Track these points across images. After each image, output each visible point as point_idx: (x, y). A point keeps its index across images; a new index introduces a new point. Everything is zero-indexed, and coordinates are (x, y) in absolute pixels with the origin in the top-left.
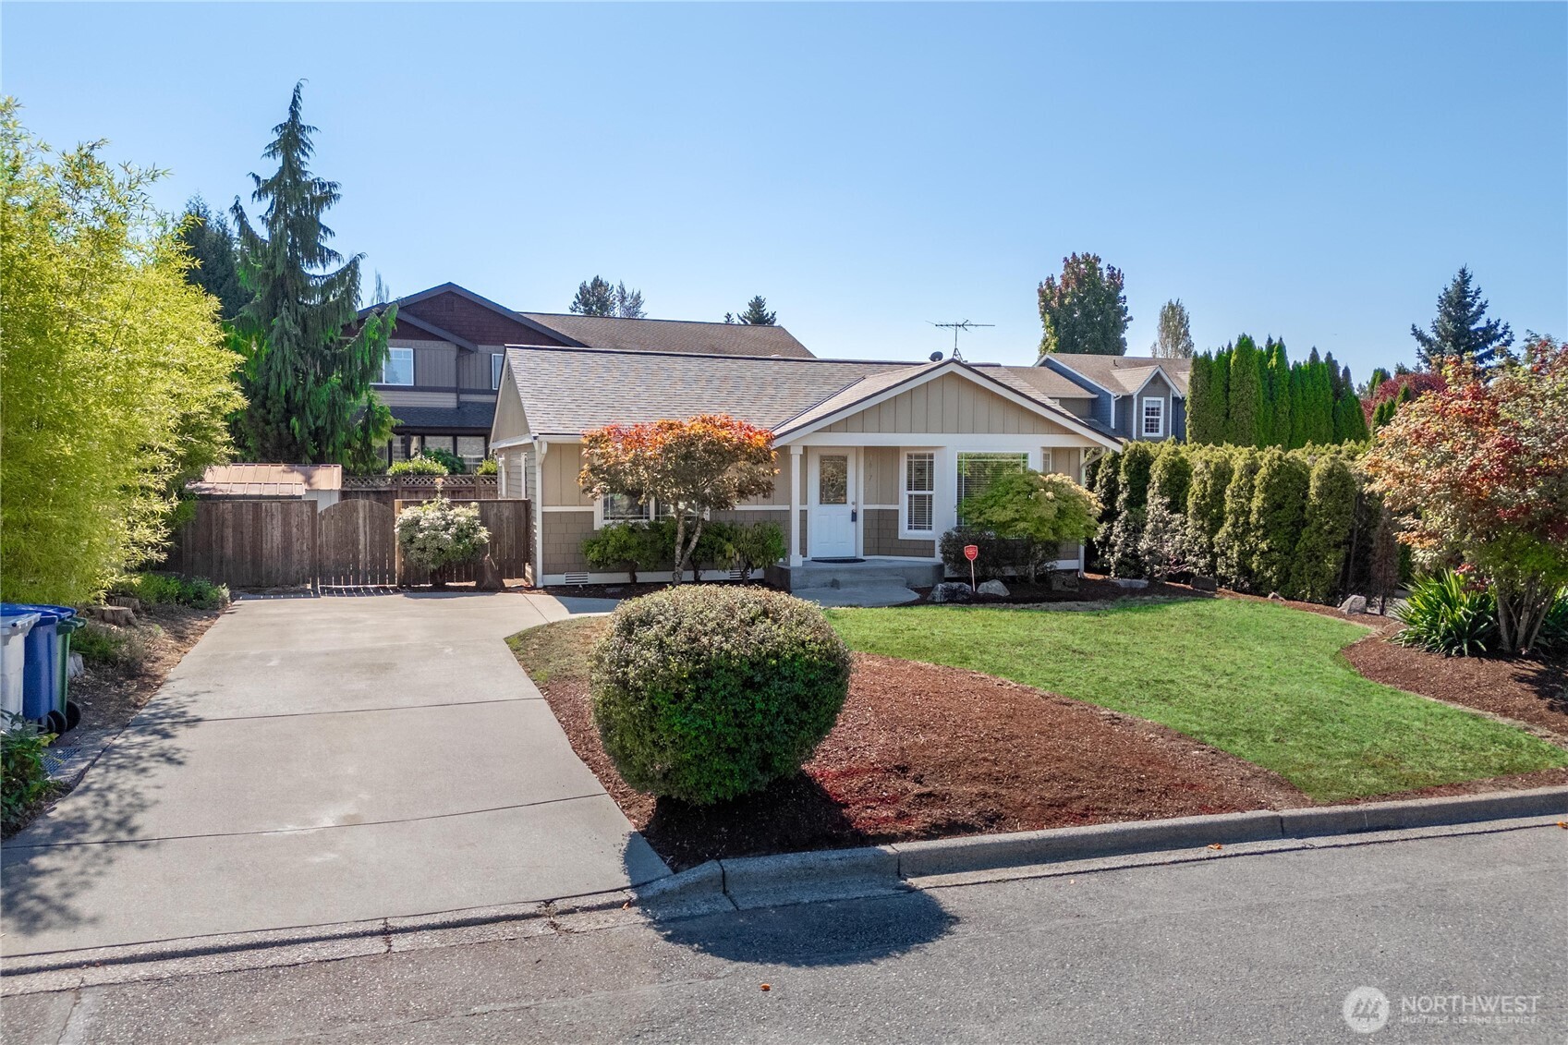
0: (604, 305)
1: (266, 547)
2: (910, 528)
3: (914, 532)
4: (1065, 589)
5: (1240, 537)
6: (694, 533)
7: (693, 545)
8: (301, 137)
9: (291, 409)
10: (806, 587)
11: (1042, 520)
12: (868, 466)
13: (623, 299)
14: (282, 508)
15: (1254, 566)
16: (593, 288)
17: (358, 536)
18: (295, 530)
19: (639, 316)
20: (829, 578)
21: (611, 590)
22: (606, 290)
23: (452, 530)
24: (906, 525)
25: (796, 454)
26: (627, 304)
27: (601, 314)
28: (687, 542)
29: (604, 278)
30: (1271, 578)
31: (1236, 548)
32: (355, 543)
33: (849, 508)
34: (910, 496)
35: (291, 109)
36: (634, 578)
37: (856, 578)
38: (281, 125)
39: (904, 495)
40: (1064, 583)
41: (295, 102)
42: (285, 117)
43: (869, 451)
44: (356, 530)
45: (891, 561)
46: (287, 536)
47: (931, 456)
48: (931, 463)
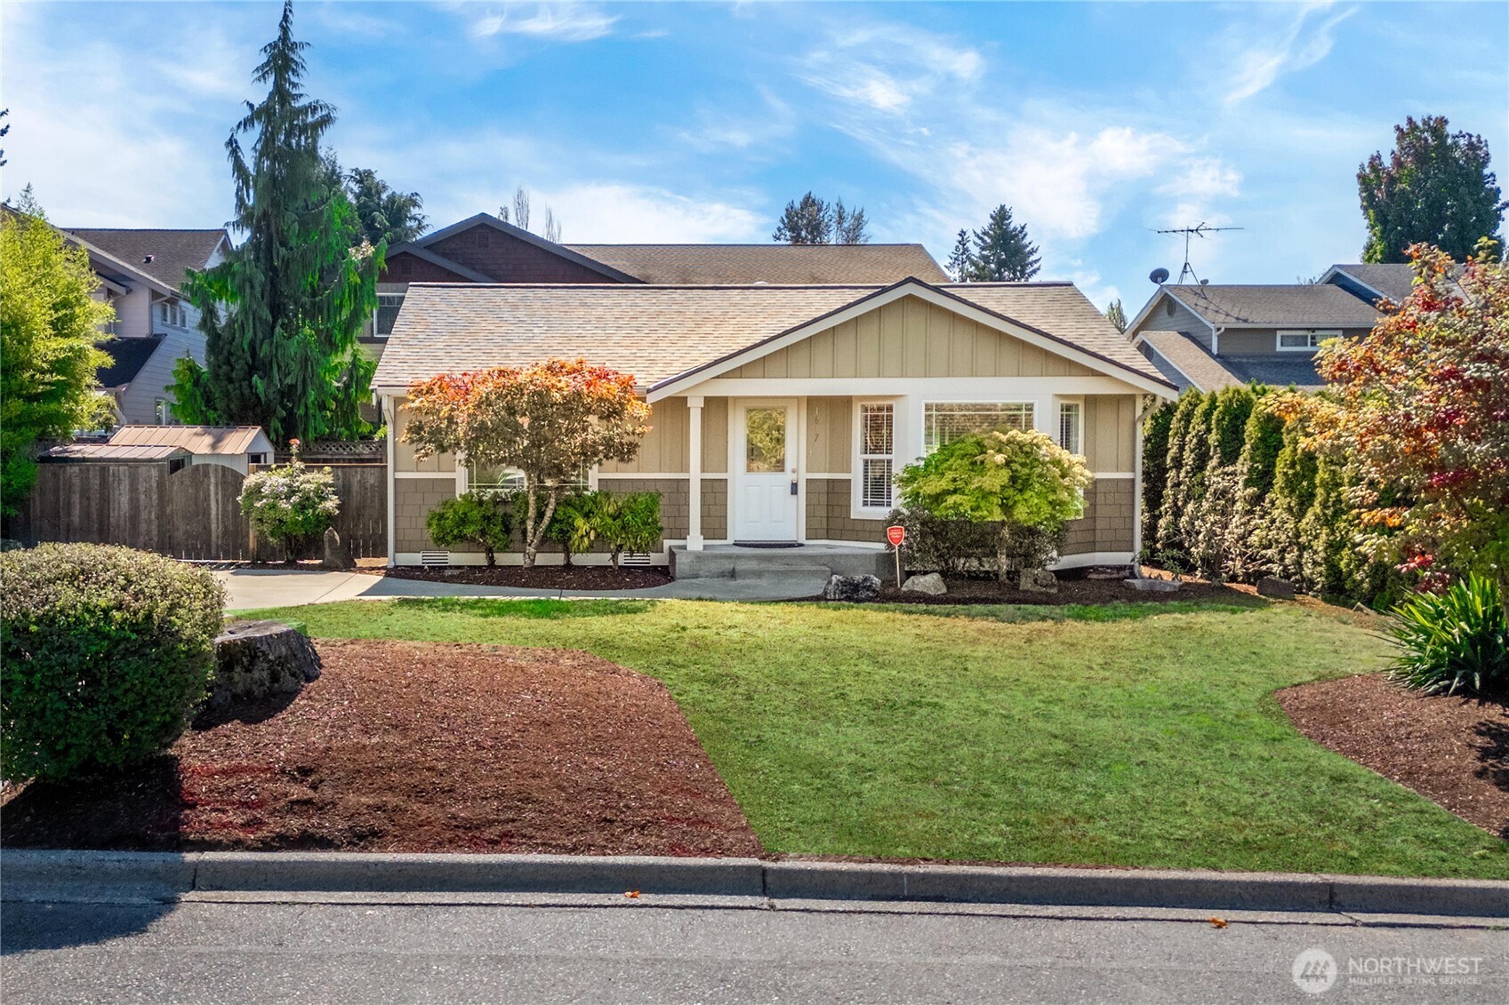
0: (816, 229)
1: (113, 514)
2: (865, 504)
3: (869, 509)
4: (1037, 589)
5: (1329, 522)
6: (547, 506)
7: (546, 520)
8: (293, 56)
9: (257, 366)
10: (696, 576)
11: (986, 495)
12: (812, 421)
13: (841, 218)
14: (130, 473)
15: (1342, 564)
16: (802, 209)
17: (209, 505)
18: (143, 497)
19: (861, 241)
20: (728, 566)
21: (448, 573)
22: (819, 210)
23: (294, 499)
24: (861, 499)
25: (695, 406)
26: (846, 225)
27: (813, 241)
28: (541, 515)
29: (816, 195)
30: (1362, 581)
31: (1323, 537)
32: (207, 512)
33: (786, 478)
34: (866, 462)
35: (281, 25)
36: (491, 560)
37: (764, 566)
38: (270, 45)
39: (858, 458)
40: (1035, 581)
41: (285, 18)
42: (275, 34)
43: (812, 402)
44: (207, 498)
45: (834, 547)
46: (134, 502)
47: (890, 409)
48: (890, 418)
